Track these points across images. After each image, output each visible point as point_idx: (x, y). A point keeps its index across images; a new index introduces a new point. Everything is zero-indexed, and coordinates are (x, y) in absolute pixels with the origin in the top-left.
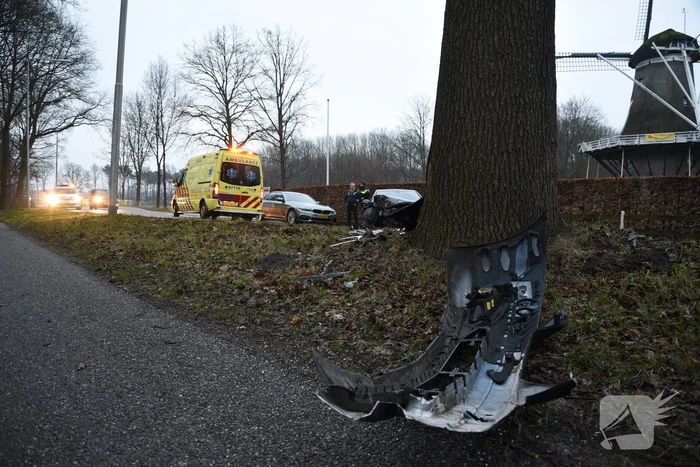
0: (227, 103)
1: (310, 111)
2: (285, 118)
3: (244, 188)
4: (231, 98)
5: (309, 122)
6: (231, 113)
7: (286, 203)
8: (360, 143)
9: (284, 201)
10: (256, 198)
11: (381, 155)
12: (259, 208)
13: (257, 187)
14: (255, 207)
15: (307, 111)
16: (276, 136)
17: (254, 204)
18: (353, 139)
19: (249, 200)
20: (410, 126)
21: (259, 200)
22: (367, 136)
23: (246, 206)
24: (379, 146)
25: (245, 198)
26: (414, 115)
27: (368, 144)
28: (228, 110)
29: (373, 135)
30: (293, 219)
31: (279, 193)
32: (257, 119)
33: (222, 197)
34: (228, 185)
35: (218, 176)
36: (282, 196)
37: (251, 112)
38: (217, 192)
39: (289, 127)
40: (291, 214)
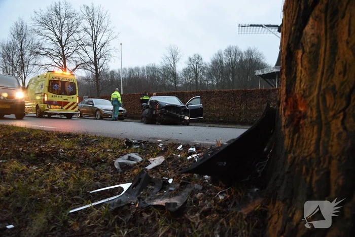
0: (63, 47)
1: (112, 53)
2: (98, 57)
3: (65, 97)
4: (65, 44)
5: (112, 59)
6: (65, 52)
7: (95, 106)
8: (141, 72)
9: (93, 105)
10: (74, 103)
11: (153, 78)
12: (76, 109)
13: (75, 96)
14: (73, 109)
15: (111, 53)
16: (93, 66)
17: (72, 107)
18: (137, 69)
19: (69, 104)
20: (167, 63)
21: (75, 104)
22: (145, 68)
23: (67, 109)
24: (151, 73)
25: (66, 103)
26: (170, 56)
27: (145, 72)
28: (63, 51)
29: (148, 68)
30: (99, 116)
31: (90, 99)
32: (82, 57)
33: (50, 103)
34: (54, 95)
35: (47, 89)
36: (92, 102)
37: (78, 52)
38: (46, 100)
39: (101, 61)
40: (97, 113)
